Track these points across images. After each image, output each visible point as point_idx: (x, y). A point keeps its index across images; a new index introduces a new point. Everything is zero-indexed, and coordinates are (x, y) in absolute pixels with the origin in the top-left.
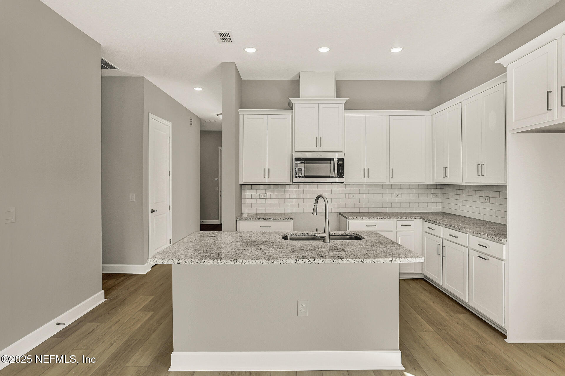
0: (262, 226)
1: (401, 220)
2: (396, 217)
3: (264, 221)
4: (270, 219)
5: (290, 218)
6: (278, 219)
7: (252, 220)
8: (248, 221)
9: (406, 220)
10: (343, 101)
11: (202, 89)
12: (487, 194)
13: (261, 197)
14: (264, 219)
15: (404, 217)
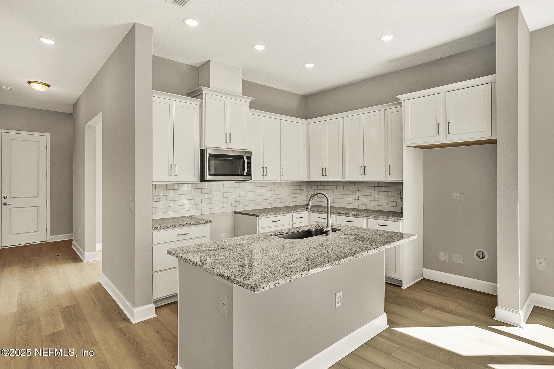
0: (179, 234)
1: (296, 213)
2: (293, 211)
3: (182, 227)
4: (188, 224)
5: (209, 221)
6: (197, 224)
7: (168, 228)
8: (163, 230)
9: (299, 213)
10: (249, 99)
11: (54, 43)
12: (353, 188)
13: (155, 200)
14: (182, 226)
15: (298, 211)
